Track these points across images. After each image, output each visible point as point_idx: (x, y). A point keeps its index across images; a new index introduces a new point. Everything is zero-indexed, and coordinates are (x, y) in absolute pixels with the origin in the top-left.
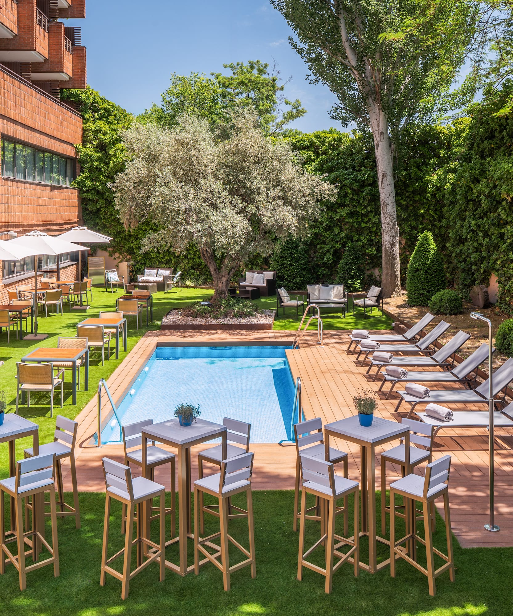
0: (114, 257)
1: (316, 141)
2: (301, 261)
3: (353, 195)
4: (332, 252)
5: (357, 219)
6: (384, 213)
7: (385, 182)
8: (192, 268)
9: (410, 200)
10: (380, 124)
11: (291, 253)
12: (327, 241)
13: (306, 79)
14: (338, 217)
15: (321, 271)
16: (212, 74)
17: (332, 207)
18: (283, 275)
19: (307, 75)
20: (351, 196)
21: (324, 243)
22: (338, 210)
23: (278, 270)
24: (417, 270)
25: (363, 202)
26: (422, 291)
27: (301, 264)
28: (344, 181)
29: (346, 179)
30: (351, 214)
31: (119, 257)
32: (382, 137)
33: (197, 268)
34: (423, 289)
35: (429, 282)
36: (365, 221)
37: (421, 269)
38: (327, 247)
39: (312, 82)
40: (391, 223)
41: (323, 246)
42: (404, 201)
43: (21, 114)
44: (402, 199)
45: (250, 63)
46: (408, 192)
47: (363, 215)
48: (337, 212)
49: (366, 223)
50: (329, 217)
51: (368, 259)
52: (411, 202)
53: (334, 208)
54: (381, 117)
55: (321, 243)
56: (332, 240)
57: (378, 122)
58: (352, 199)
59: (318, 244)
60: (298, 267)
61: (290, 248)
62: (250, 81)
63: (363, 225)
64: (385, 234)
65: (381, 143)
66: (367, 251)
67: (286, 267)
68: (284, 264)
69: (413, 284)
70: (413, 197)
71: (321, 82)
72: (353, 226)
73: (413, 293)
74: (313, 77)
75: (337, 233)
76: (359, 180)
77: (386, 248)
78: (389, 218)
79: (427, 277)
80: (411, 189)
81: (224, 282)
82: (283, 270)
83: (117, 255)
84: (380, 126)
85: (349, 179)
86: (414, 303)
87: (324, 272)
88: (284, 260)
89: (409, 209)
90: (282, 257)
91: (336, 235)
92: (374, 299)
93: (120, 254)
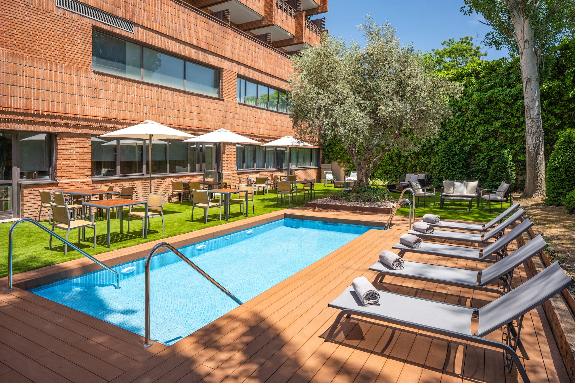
0: (340, 165)
1: (478, 68)
2: (458, 166)
3: (506, 108)
4: (487, 160)
5: (510, 130)
6: (527, 117)
7: (529, 87)
8: (385, 173)
9: (565, 109)
10: (525, 32)
11: (449, 159)
12: (483, 150)
13: (461, 11)
14: (493, 129)
15: (478, 176)
16: (433, 50)
17: (488, 121)
18: (442, 177)
19: (461, 8)
20: (505, 109)
21: (481, 152)
22: (493, 123)
23: (439, 173)
24: (556, 169)
25: (516, 114)
26: (561, 191)
27: (458, 168)
28: (498, 97)
29: (500, 95)
30: (505, 126)
31: (343, 166)
32: (526, 44)
33: (388, 173)
34: (563, 188)
35: (569, 181)
36: (518, 131)
37: (561, 167)
38: (482, 155)
39: (467, 13)
40: (534, 126)
41: (479, 154)
42: (558, 109)
43: (260, 64)
44: (556, 108)
45: (461, 39)
46: (563, 101)
47: (517, 126)
48: (492, 124)
49: (519, 133)
50: (486, 129)
51: (522, 166)
52: (567, 110)
53: (490, 121)
54: (525, 25)
55: (479, 152)
56: (487, 149)
57: (523, 32)
58: (506, 112)
59: (476, 153)
60: (455, 170)
61: (449, 155)
62: (457, 49)
63: (516, 135)
64: (528, 137)
65: (525, 50)
66: (519, 158)
67: (445, 171)
68: (443, 168)
69: (551, 183)
70: (568, 105)
71: (474, 12)
72: (507, 136)
73: (551, 192)
74: (467, 8)
75: (492, 143)
76: (512, 94)
77: (529, 150)
78: (533, 121)
79: (568, 176)
80: (565, 98)
81: (363, 173)
82: (442, 173)
83: (342, 164)
84: (525, 35)
85: (502, 94)
86: (551, 202)
87: (481, 177)
88: (443, 165)
89: (564, 117)
90: (442, 162)
91: (491, 144)
92: (503, 194)
93: (344, 163)
